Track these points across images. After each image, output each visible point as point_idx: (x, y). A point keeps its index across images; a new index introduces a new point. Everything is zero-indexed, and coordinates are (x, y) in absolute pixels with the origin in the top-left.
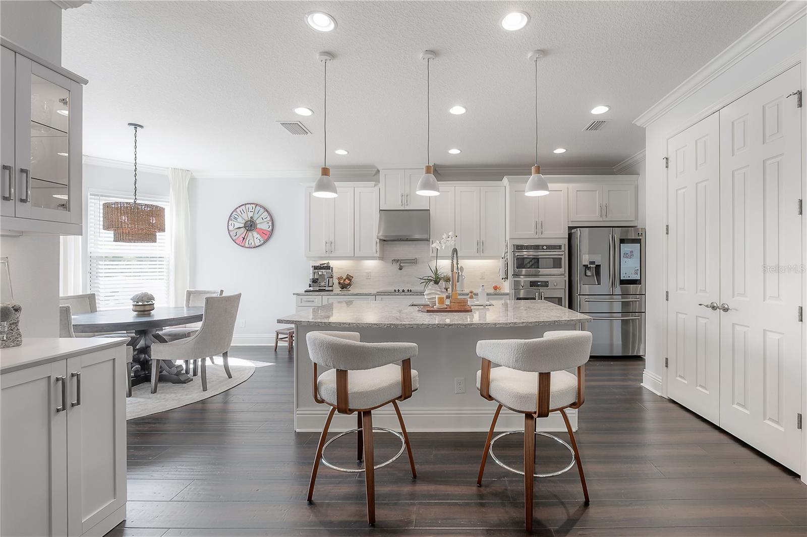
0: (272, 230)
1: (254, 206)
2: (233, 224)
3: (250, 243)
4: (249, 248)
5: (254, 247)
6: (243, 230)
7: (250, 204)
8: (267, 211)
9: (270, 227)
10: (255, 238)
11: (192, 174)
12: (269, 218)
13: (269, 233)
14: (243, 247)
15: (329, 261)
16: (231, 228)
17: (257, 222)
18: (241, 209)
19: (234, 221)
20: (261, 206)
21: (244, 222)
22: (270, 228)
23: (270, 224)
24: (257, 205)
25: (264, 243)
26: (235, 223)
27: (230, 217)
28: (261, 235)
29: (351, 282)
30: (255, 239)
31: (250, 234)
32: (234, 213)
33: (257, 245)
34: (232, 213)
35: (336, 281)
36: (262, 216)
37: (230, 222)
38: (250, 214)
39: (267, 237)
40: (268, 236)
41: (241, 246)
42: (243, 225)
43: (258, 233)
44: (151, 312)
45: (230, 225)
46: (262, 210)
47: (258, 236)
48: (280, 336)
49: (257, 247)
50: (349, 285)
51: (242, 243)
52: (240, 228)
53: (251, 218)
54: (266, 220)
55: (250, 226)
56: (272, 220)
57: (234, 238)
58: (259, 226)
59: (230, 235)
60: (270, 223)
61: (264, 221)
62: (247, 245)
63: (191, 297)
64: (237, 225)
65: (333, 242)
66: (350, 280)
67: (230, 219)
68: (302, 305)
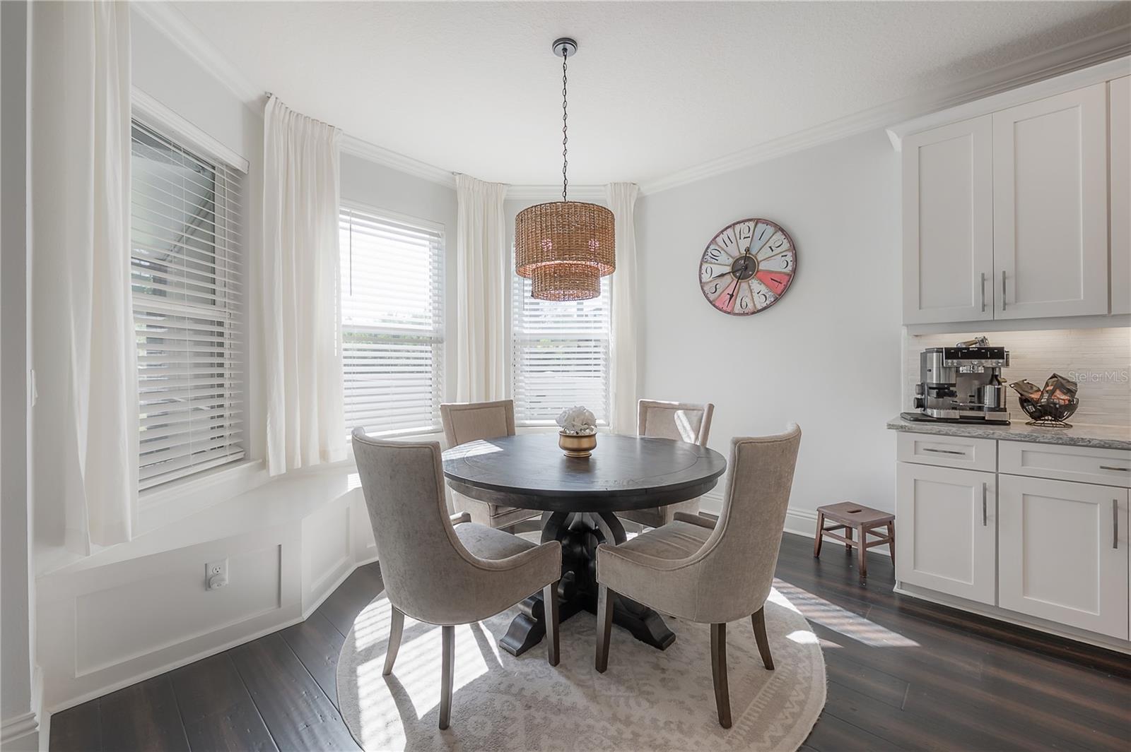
0: (795, 270)
1: (752, 224)
2: (709, 271)
3: (744, 304)
4: (744, 314)
5: (753, 313)
6: (728, 279)
7: (744, 221)
8: (782, 230)
9: (790, 264)
10: (756, 291)
11: (639, 189)
12: (786, 245)
13: (787, 278)
14: (729, 313)
15: (986, 335)
16: (706, 278)
17: (760, 257)
18: (724, 236)
19: (711, 263)
20: (767, 222)
21: (731, 261)
22: (790, 268)
23: (790, 258)
24: (758, 221)
25: (776, 300)
26: (712, 266)
27: (704, 256)
28: (767, 286)
29: (1073, 396)
30: (755, 295)
31: (744, 285)
32: (712, 247)
33: (760, 308)
34: (708, 248)
35: (1012, 397)
36: (771, 243)
37: (704, 267)
38: (744, 244)
39: (781, 287)
40: (783, 286)
41: (725, 312)
42: (728, 269)
43: (762, 281)
44: (591, 452)
45: (704, 271)
46: (770, 230)
47: (763, 289)
48: (828, 523)
49: (759, 311)
50: (1071, 407)
51: (725, 305)
52: (722, 275)
53: (748, 250)
54: (779, 250)
55: (744, 268)
56: (794, 248)
57: (712, 297)
58: (763, 266)
59: (704, 292)
60: (790, 254)
61: (774, 253)
62: (737, 309)
63: (648, 414)
64: (718, 270)
65: (1010, 273)
66: (1071, 392)
67: (703, 261)
68: (918, 459)
